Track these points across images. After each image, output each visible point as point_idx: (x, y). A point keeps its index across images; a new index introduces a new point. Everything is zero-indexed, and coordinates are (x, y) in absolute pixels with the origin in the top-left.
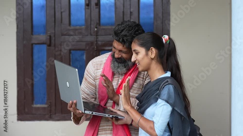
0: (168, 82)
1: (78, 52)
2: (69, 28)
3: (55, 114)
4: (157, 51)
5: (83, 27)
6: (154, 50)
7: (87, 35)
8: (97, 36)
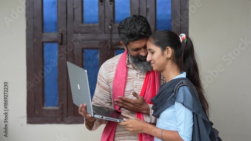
0: (182, 83)
1: (91, 51)
2: (81, 25)
3: (67, 116)
4: (173, 51)
5: (97, 24)
6: (170, 49)
7: (101, 33)
8: (111, 34)
